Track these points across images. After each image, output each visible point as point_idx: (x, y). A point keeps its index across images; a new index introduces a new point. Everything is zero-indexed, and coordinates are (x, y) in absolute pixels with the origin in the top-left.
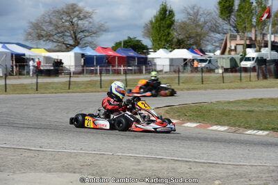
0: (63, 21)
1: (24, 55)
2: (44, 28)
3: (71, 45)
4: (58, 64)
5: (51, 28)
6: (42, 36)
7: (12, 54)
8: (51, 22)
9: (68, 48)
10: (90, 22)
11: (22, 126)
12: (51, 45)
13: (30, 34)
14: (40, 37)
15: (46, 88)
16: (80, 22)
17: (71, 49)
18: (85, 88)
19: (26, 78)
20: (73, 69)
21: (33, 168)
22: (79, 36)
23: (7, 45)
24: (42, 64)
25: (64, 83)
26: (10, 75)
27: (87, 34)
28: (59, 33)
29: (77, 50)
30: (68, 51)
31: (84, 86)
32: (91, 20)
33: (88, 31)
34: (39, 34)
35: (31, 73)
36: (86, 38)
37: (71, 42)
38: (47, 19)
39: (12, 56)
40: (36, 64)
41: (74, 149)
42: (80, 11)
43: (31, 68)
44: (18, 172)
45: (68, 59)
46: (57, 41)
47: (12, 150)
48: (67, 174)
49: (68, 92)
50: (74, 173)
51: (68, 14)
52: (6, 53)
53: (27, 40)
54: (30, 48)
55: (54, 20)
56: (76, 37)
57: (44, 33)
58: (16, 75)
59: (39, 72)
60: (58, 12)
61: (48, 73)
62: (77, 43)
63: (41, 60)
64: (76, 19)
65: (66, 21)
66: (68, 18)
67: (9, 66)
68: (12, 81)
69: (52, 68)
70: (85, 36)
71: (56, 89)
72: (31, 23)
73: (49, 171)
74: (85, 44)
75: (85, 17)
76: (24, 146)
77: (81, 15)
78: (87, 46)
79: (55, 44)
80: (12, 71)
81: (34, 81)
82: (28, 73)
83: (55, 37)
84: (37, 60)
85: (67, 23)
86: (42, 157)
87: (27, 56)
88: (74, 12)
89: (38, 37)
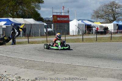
0: (109, 9)
1: (91, 25)
2: (100, 13)
3: (112, 20)
4: (106, 29)
5: (103, 13)
6: (99, 16)
7: (86, 25)
8: (103, 10)
9: (111, 22)
10: (121, 10)
11: (90, 56)
12: (103, 21)
13: (94, 16)
14: (98, 17)
15: (100, 40)
16: (116, 10)
17: (112, 22)
18: (119, 40)
19: (92, 35)
20: (113, 31)
21: (95, 75)
22: (116, 16)
23: (83, 21)
24: (99, 29)
25: (109, 38)
26: (85, 34)
27: (119, 15)
28: (107, 15)
29: (115, 22)
30: (111, 23)
31: (118, 39)
32: (121, 8)
33: (120, 14)
34: (98, 16)
35: (94, 33)
36: (119, 17)
37: (112, 19)
38: (101, 9)
39: (86, 26)
40: (96, 29)
41: (114, 68)
42: (117, 5)
43: (94, 31)
44: (89, 77)
45: (111, 27)
46: (106, 19)
47: (86, 67)
48: (111, 78)
49: (111, 42)
50: (114, 78)
51: (111, 6)
52: (83, 25)
53: (92, 18)
54: (93, 22)
55: (104, 9)
56: (114, 16)
57: (100, 15)
58: (87, 34)
59: (97, 33)
60: (106, 5)
61: (101, 33)
62: (115, 19)
63: (98, 27)
64: (114, 8)
65: (110, 9)
66: (111, 8)
67: (84, 30)
68: (86, 37)
69: (103, 31)
70: (119, 16)
71: (105, 40)
72: (94, 11)
73: (103, 77)
74: (118, 19)
75: (119, 7)
76: (91, 65)
77: (117, 6)
78: (119, 21)
79: (105, 20)
80: (86, 32)
81: (95, 36)
82: (93, 33)
83: (105, 17)
84: (96, 27)
85: (110, 10)
86: (99, 70)
87: (92, 26)
88: (114, 5)
89: (97, 17)
